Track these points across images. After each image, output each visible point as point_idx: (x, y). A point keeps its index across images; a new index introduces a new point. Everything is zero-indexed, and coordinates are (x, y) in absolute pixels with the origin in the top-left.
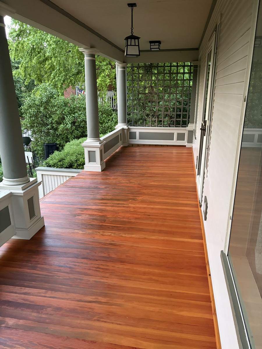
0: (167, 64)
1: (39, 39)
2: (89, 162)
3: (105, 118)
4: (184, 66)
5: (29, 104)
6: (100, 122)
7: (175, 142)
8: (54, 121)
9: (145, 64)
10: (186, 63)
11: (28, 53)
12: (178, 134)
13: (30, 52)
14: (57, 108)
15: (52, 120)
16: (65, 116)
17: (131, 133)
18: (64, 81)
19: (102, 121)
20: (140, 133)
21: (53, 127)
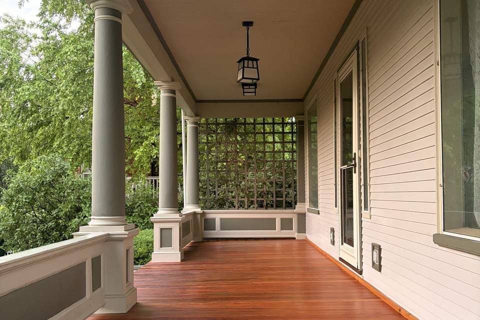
0: (260, 120)
1: (43, 90)
2: (161, 247)
3: (149, 209)
4: (284, 124)
5: (19, 186)
6: (141, 214)
7: (277, 233)
8: (61, 214)
9: (226, 119)
10: (288, 120)
11: (13, 113)
12: (282, 219)
13: (17, 113)
14: (71, 191)
15: (59, 212)
16: (82, 205)
17: (206, 220)
18: (78, 153)
19: (143, 213)
20: (221, 219)
21: (57, 225)
